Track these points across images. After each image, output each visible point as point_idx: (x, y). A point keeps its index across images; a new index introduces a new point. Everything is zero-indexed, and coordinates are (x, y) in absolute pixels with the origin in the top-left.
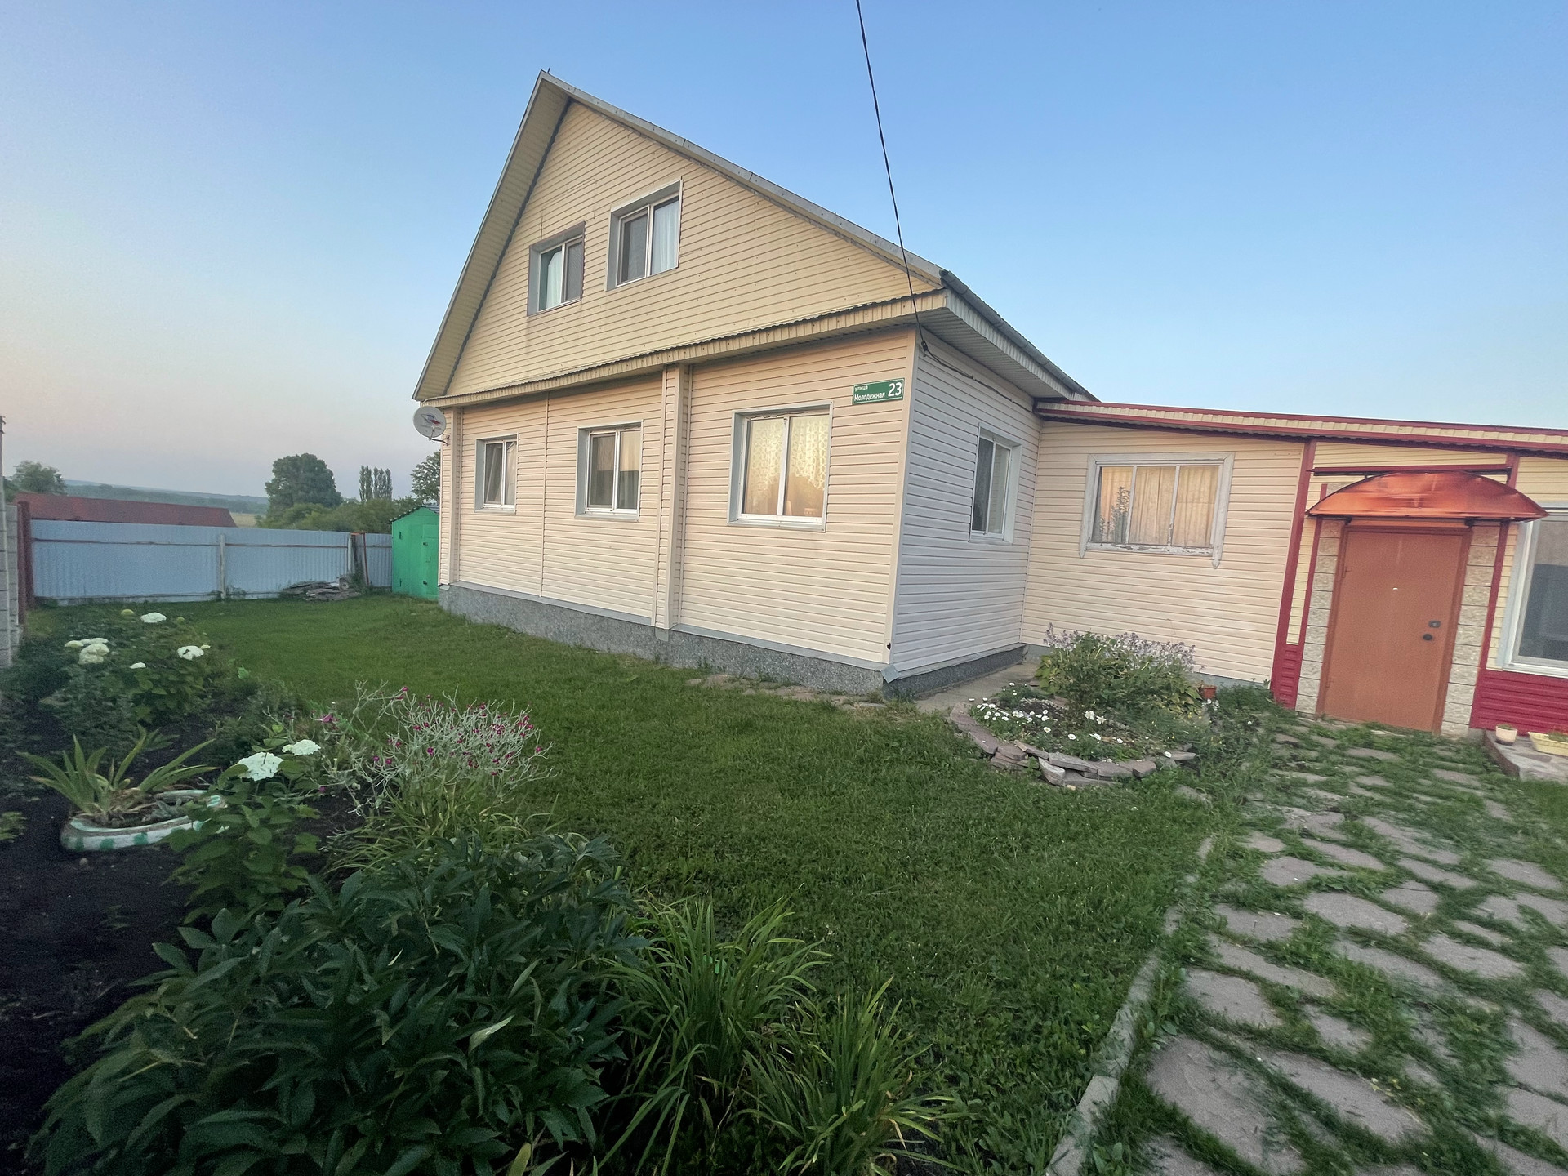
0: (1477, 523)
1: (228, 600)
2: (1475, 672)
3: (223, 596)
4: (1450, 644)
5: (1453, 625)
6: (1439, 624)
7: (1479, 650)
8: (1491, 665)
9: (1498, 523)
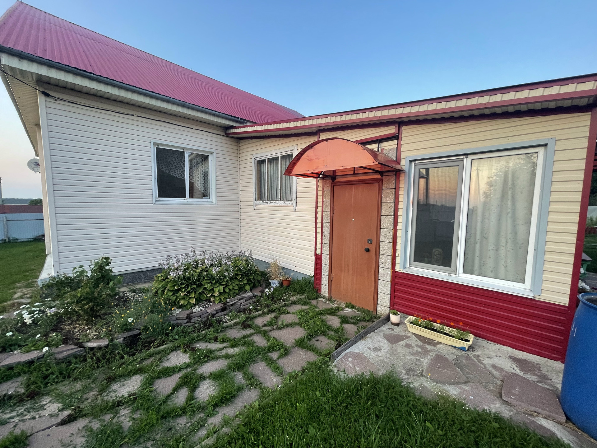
0: (385, 174)
1: (9, 242)
2: (389, 272)
3: (7, 240)
4: (378, 255)
5: (378, 242)
6: (371, 240)
7: (390, 258)
8: (398, 268)
9: (394, 173)
